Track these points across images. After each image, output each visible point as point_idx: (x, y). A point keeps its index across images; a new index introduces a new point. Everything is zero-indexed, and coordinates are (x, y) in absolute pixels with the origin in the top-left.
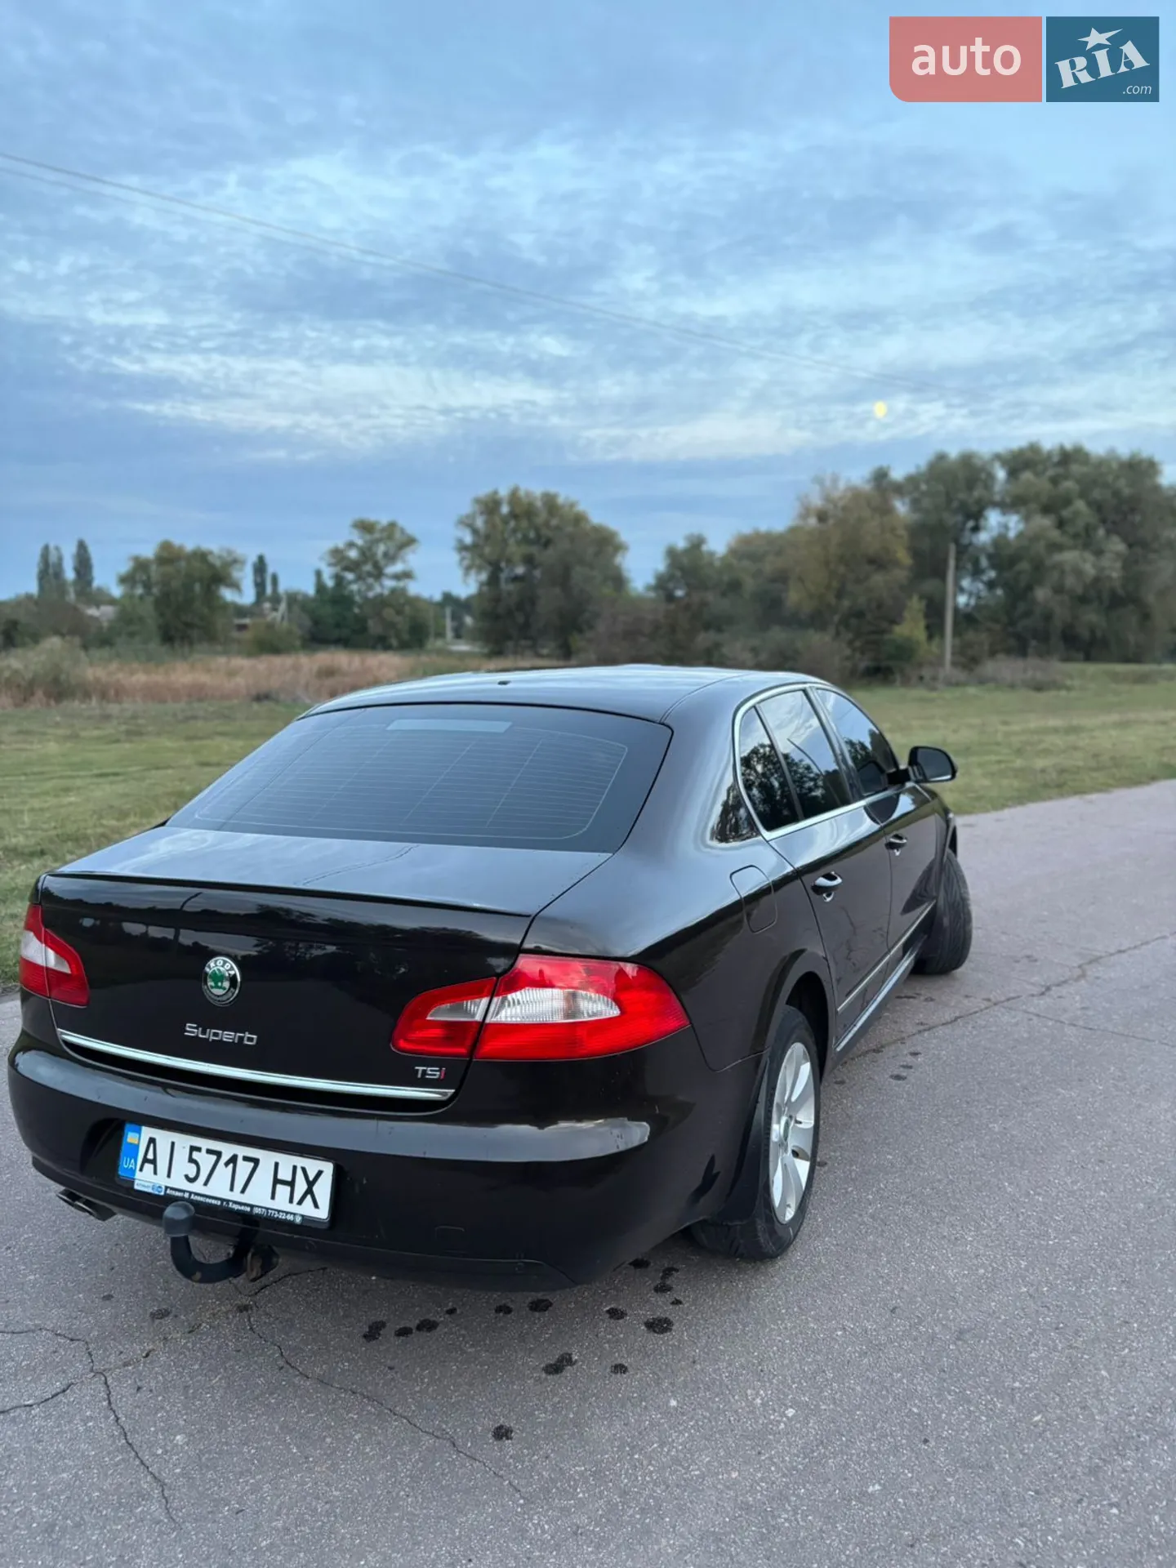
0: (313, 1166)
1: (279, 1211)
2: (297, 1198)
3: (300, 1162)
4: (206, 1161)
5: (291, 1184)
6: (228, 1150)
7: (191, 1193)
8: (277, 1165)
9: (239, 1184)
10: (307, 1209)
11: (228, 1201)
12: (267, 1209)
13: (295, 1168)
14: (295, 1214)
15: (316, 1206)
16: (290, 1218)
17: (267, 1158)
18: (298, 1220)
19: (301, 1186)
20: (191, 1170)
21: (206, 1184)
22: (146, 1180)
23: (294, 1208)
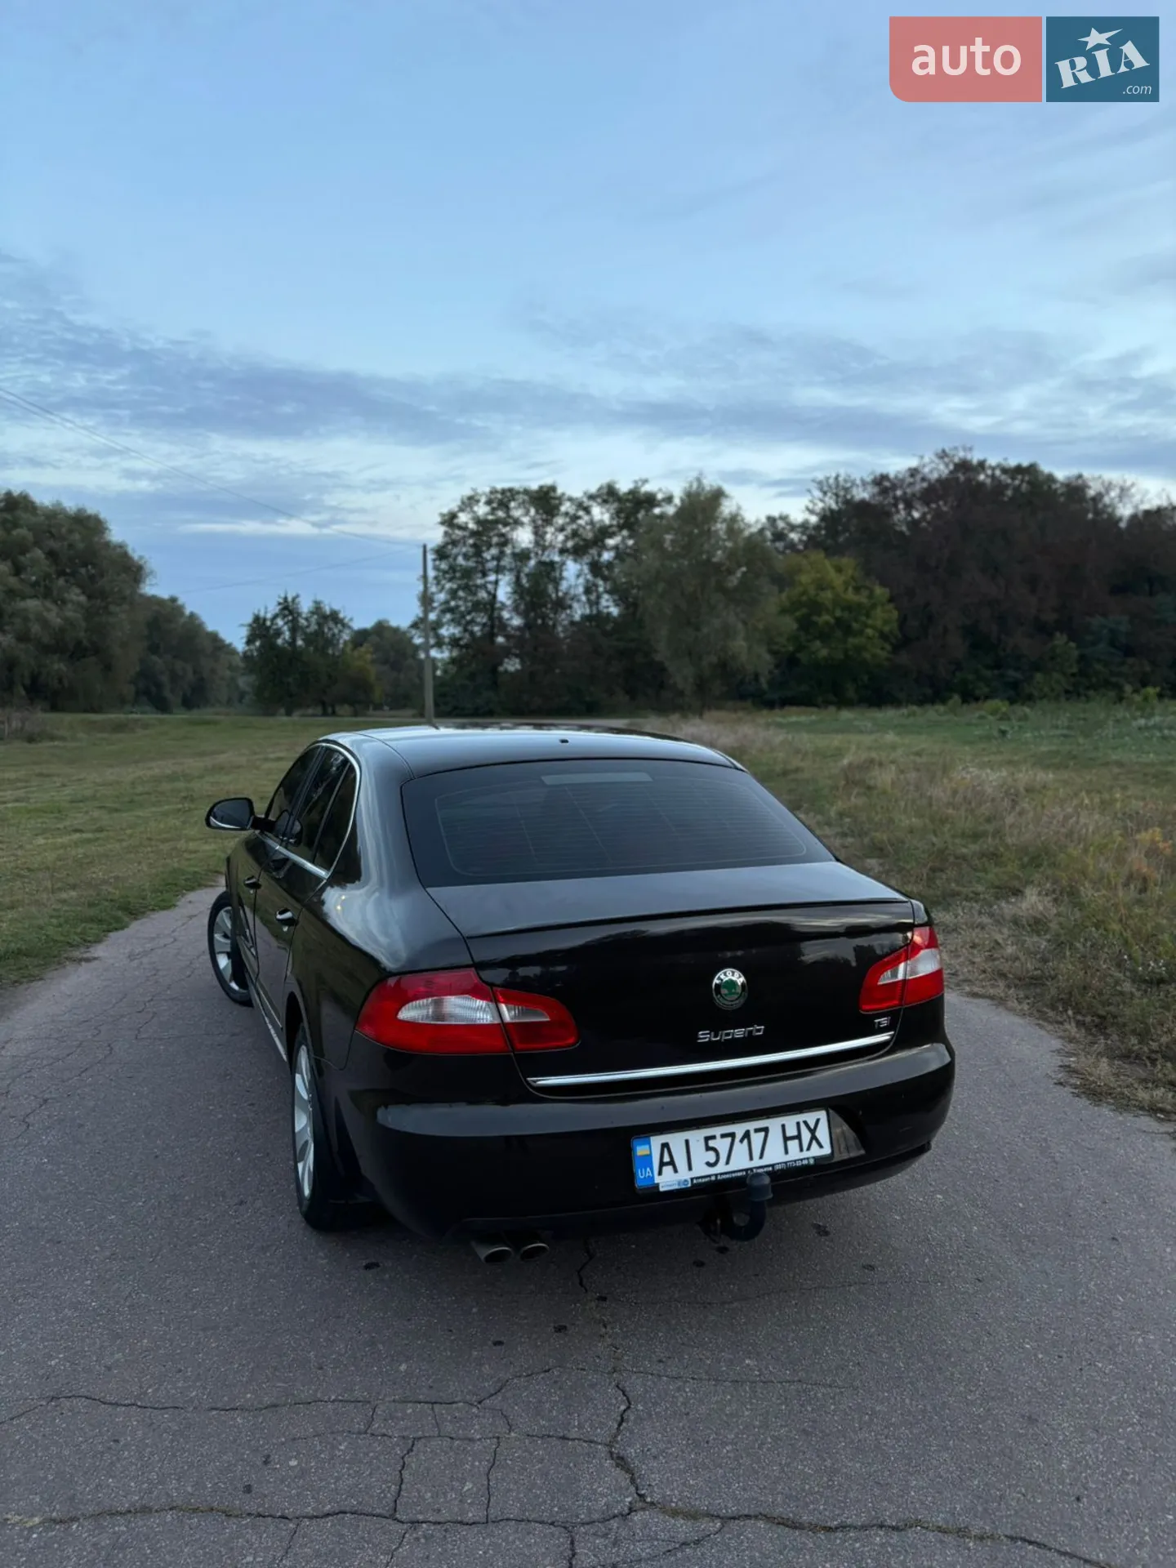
0: (810, 1117)
1: (795, 1161)
2: (805, 1146)
3: (801, 1118)
4: (722, 1145)
5: (798, 1137)
6: (739, 1129)
7: (716, 1175)
8: (783, 1126)
9: (756, 1154)
10: (816, 1151)
11: (751, 1169)
12: (786, 1163)
13: (798, 1124)
14: (808, 1159)
15: (821, 1146)
16: (805, 1162)
17: (774, 1124)
18: (812, 1162)
19: (806, 1136)
20: (711, 1157)
21: (727, 1162)
22: (667, 1181)
23: (805, 1154)
